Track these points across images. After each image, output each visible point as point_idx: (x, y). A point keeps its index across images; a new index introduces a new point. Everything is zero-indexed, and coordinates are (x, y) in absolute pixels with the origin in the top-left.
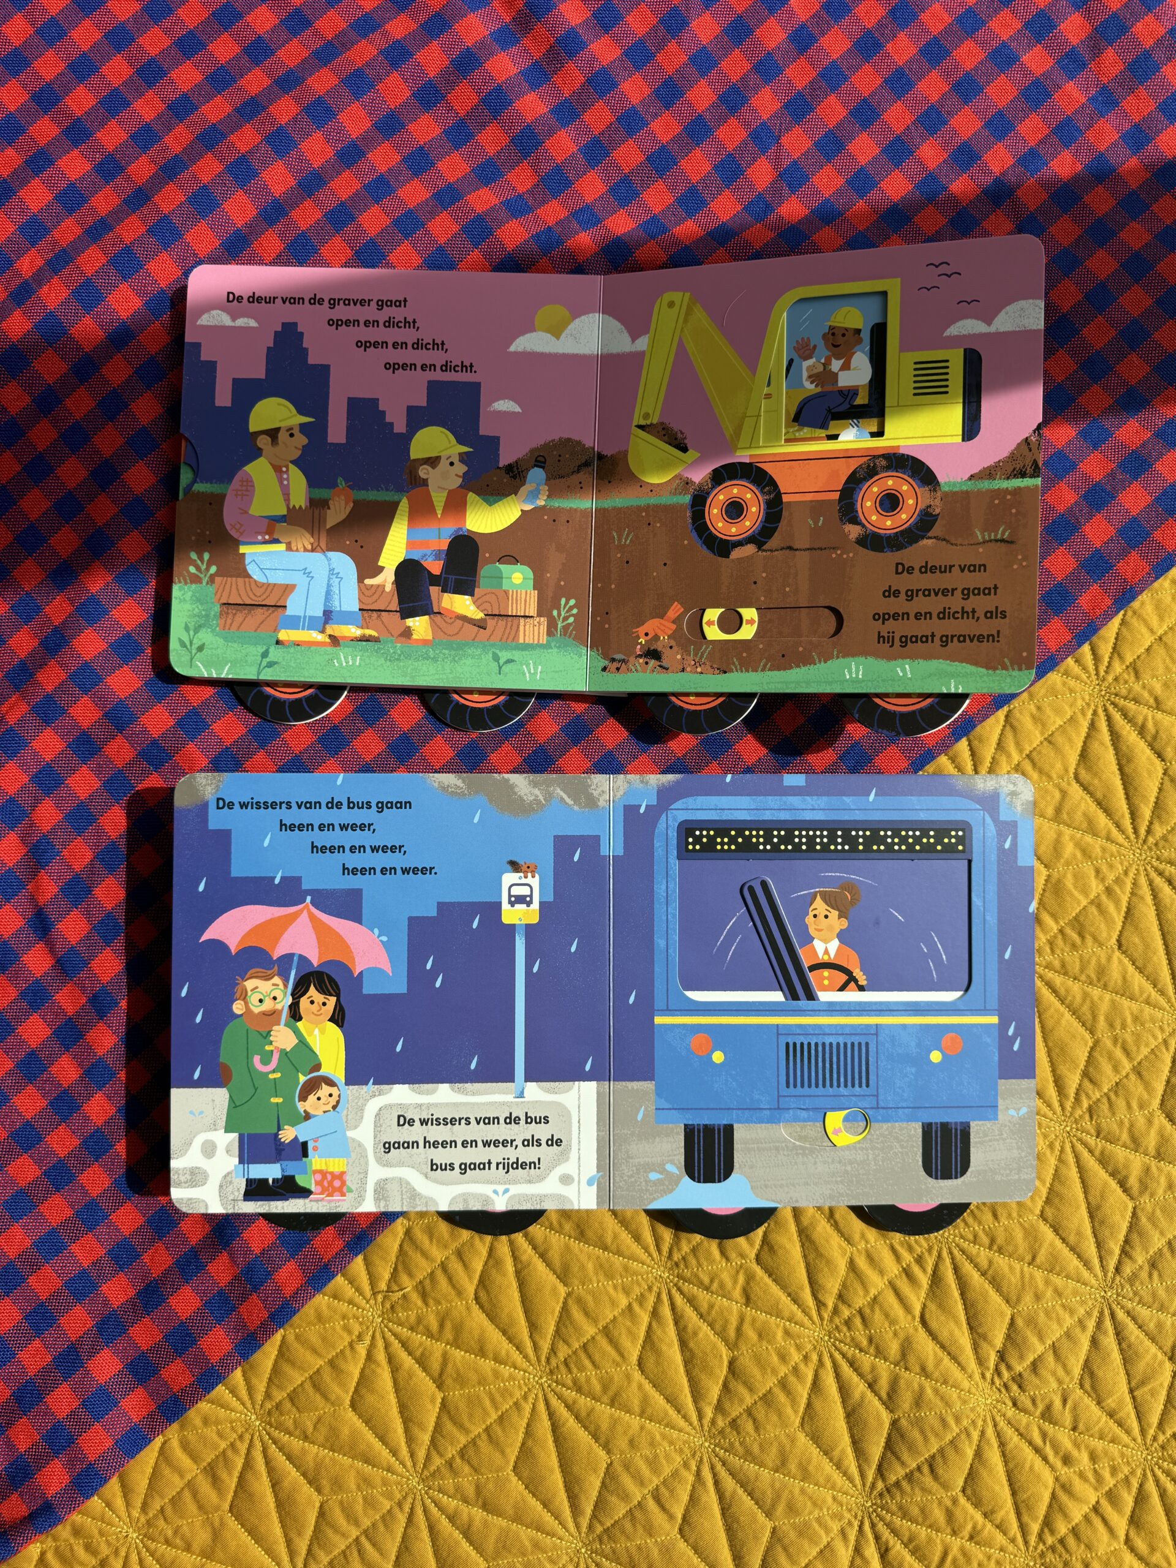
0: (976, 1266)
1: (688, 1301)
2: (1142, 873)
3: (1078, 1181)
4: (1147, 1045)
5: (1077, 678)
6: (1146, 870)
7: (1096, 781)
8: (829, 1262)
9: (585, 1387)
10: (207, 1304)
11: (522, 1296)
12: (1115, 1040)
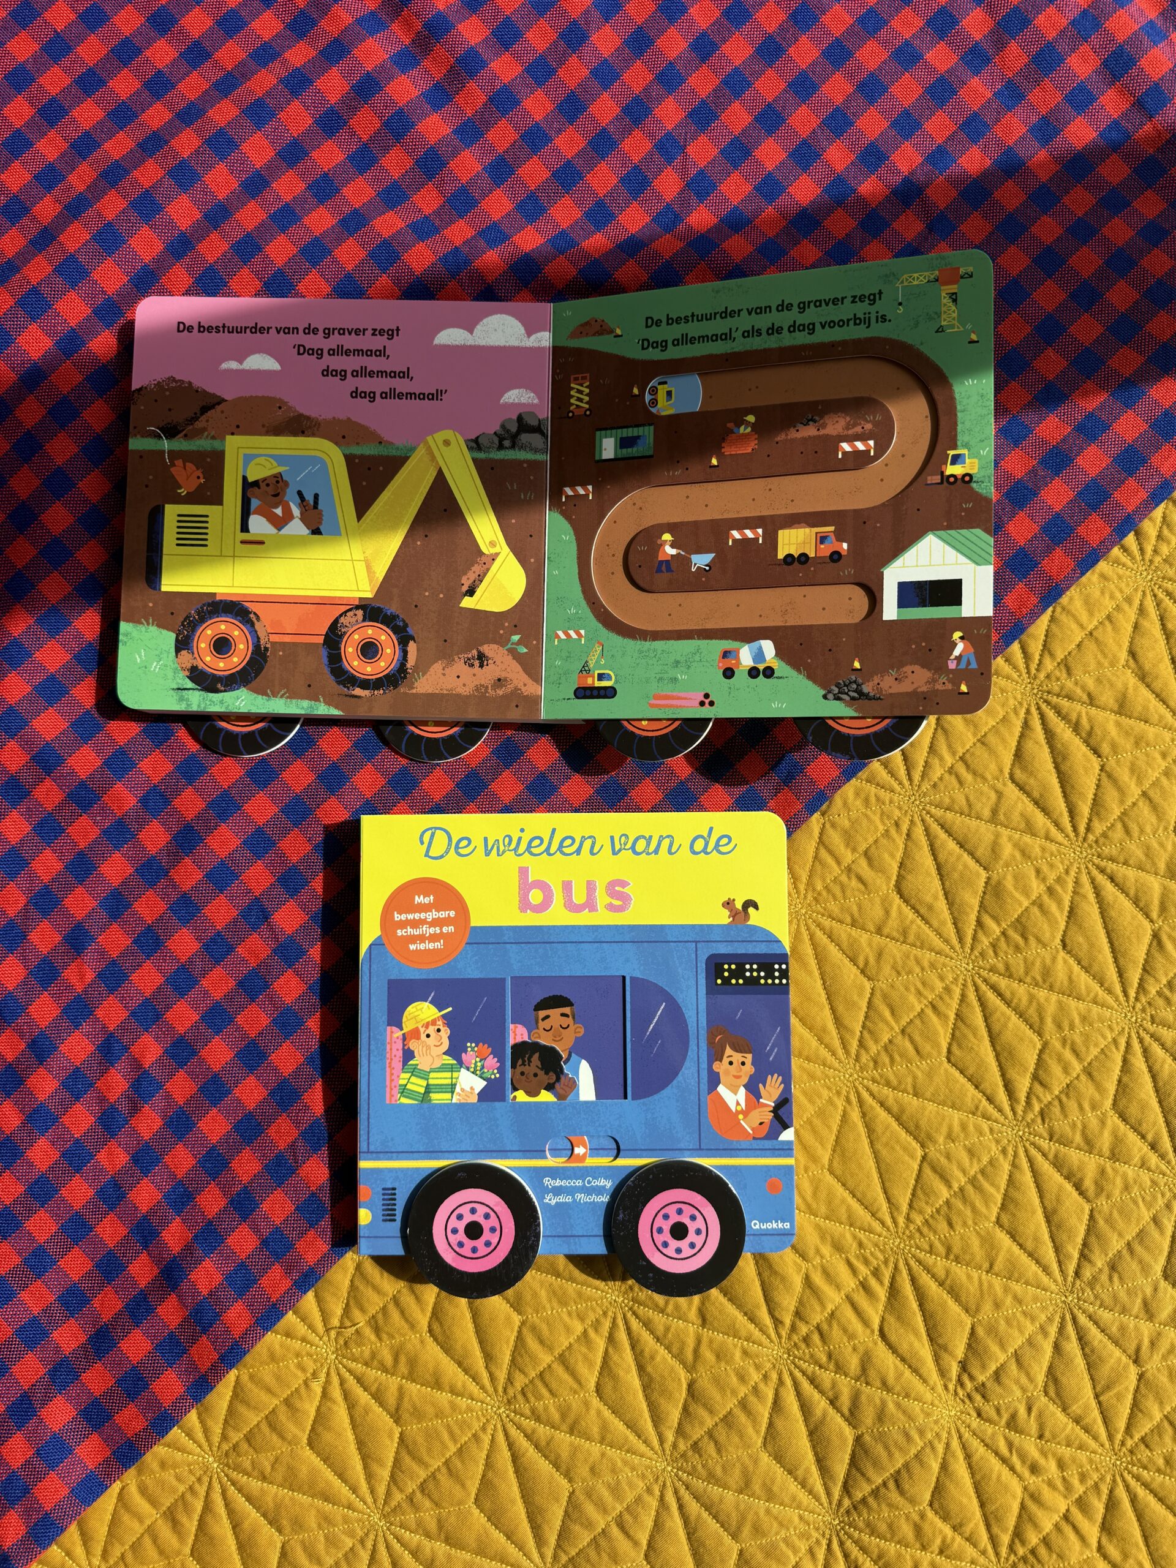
0: (933, 1276)
1: (645, 1324)
2: (1084, 871)
3: (1032, 1185)
4: (1096, 1045)
5: (1008, 678)
6: (1087, 868)
7: (1032, 781)
8: (783, 1279)
9: (544, 1417)
10: (159, 1347)
11: (476, 1327)
12: (1064, 1042)
